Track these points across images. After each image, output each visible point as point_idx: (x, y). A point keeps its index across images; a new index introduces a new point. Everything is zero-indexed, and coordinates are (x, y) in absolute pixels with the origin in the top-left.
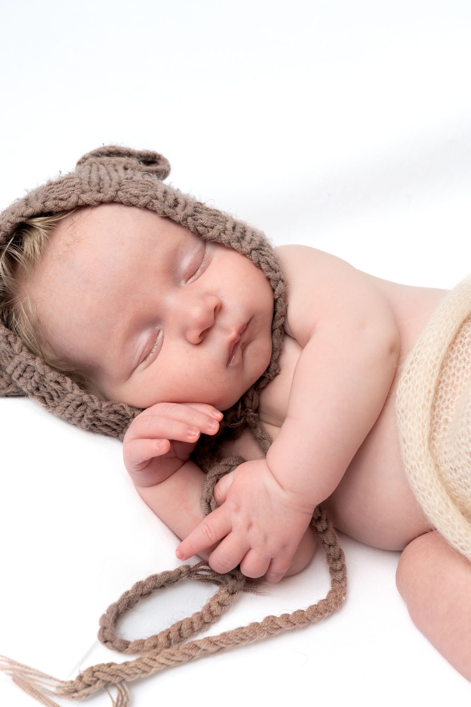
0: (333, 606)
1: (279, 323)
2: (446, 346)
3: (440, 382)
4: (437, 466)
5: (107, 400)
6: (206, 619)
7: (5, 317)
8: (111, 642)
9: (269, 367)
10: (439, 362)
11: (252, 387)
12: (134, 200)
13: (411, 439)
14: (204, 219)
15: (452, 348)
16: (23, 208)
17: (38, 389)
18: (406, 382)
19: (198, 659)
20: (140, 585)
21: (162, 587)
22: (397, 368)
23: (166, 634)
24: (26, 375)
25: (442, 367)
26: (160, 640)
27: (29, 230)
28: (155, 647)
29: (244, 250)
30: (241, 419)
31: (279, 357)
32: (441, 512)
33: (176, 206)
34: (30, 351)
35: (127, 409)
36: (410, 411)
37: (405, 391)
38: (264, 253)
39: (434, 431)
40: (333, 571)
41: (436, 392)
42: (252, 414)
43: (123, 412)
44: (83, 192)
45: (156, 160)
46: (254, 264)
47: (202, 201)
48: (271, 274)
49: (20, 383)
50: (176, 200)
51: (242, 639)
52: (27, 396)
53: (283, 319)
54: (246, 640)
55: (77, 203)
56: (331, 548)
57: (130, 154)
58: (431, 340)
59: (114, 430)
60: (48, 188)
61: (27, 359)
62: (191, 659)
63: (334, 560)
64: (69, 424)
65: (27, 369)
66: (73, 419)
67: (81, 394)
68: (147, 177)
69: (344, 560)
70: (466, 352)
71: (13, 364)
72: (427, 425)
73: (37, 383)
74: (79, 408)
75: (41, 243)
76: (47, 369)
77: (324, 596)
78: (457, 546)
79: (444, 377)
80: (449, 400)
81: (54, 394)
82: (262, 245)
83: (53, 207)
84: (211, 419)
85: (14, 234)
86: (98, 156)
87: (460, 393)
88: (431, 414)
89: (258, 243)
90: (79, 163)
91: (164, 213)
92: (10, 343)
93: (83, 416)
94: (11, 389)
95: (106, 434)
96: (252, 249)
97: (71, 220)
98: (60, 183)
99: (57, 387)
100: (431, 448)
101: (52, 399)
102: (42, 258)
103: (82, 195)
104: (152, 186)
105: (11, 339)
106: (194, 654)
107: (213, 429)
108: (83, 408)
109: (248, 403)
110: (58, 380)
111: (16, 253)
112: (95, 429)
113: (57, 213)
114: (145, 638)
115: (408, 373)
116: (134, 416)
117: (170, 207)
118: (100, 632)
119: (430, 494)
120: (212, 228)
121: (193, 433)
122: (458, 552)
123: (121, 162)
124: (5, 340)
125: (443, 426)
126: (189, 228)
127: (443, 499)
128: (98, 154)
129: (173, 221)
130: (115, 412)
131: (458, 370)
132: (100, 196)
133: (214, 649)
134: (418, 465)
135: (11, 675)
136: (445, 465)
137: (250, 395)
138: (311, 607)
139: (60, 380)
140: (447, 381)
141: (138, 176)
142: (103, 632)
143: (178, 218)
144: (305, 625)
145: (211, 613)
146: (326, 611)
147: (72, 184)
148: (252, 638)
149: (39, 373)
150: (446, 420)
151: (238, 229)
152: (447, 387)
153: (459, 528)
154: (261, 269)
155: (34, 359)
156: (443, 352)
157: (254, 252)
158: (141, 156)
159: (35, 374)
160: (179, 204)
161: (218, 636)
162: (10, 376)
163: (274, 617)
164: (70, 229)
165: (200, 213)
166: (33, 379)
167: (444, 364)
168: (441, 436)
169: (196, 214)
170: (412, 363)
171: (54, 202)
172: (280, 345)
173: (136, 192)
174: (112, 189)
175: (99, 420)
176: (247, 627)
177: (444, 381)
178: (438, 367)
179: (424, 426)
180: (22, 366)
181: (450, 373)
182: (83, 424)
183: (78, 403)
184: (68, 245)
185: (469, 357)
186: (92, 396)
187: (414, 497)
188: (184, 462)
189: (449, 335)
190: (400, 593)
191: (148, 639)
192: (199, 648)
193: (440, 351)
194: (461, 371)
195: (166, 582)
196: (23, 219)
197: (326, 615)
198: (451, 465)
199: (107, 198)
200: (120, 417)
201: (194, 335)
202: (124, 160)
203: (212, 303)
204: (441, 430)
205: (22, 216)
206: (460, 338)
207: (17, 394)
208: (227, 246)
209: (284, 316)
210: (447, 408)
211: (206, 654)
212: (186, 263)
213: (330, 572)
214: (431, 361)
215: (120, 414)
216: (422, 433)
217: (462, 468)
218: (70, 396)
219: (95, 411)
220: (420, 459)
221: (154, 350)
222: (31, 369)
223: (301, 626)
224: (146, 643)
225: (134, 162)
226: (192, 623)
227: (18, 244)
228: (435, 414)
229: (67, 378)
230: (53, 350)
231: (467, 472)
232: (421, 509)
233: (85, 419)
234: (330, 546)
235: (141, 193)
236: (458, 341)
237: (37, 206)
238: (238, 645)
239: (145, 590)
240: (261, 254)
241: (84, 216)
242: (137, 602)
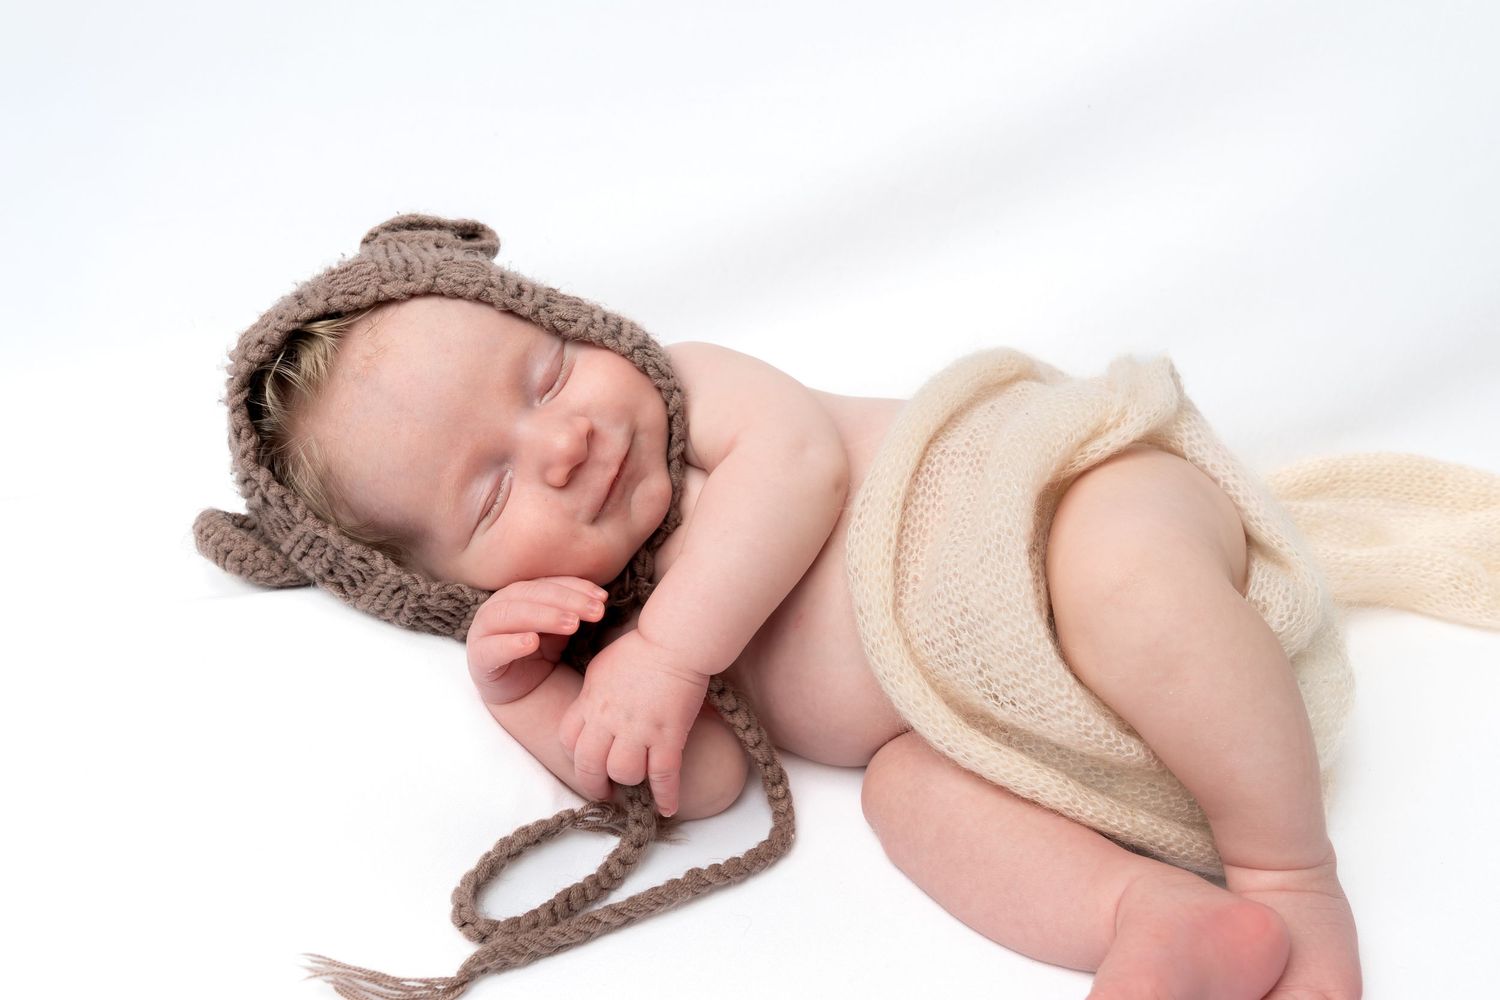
0: (779, 847)
1: (676, 451)
2: (909, 476)
3: (904, 527)
4: (907, 642)
5: (436, 580)
6: (604, 883)
7: (277, 469)
8: (473, 924)
9: (667, 516)
10: (899, 500)
11: (643, 546)
12: (459, 289)
13: (870, 608)
14: (562, 310)
15: (917, 479)
16: (297, 310)
17: (331, 572)
18: (858, 529)
19: (598, 937)
20: (505, 843)
21: (537, 842)
22: (842, 512)
23: (549, 907)
24: (312, 552)
25: (905, 507)
26: (542, 916)
27: (306, 339)
28: (536, 925)
29: (623, 349)
30: (629, 592)
31: (679, 500)
32: (917, 703)
33: (520, 295)
34: (318, 517)
35: (468, 592)
36: (866, 568)
37: (857, 543)
38: (650, 352)
39: (901, 594)
40: (773, 800)
41: (900, 540)
42: (646, 584)
43: (460, 596)
44: (384, 282)
45: (477, 233)
46: (638, 369)
47: (555, 287)
48: (662, 382)
49: (303, 566)
50: (519, 286)
51: (658, 904)
52: (315, 584)
53: (682, 445)
54: (663, 904)
55: (377, 297)
56: (769, 768)
57: (440, 226)
58: (887, 470)
59: (448, 624)
60: (329, 279)
61: (315, 529)
62: (588, 937)
63: (774, 784)
64: (380, 620)
65: (316, 543)
66: (387, 612)
67: (399, 574)
68: (471, 258)
69: (787, 783)
70: (936, 483)
71: (293, 537)
72: (890, 585)
73: (330, 562)
74: (397, 594)
75: (326, 355)
76: (346, 541)
77: (764, 835)
78: (942, 748)
79: (909, 520)
80: (917, 551)
81: (356, 576)
82: (646, 342)
83: (342, 304)
84: (592, 601)
85: (285, 348)
86: (394, 230)
87: (932, 540)
88: (895, 570)
89: (641, 338)
90: (366, 242)
91: (505, 305)
92: (286, 507)
93: (402, 606)
94: (289, 576)
95: (435, 632)
96: (634, 348)
97: (368, 322)
98: (347, 270)
99: (361, 566)
100: (897, 617)
101: (353, 584)
102: (330, 376)
103: (383, 286)
104: (482, 268)
105: (289, 501)
106: (592, 930)
107: (596, 613)
108: (402, 593)
109: (639, 569)
110: (363, 556)
111: (291, 373)
112: (420, 625)
113: (347, 313)
114: (520, 915)
115: (860, 517)
116: (477, 602)
117: (513, 297)
118: (454, 912)
119: (900, 680)
120: (575, 321)
121: (570, 621)
122: (944, 756)
123: (430, 238)
124: (279, 502)
125: (912, 586)
126: (542, 324)
127: (919, 685)
128: (394, 227)
129: (520, 317)
130: (450, 597)
131: (927, 510)
132: (410, 286)
133: (621, 920)
134: (882, 642)
135: (332, 982)
136: (918, 639)
137: (641, 557)
138: (749, 853)
139: (366, 555)
140: (913, 525)
141: (459, 256)
142: (460, 911)
143: (525, 311)
144: (742, 877)
145: (610, 875)
146: (770, 856)
147: (365, 271)
148: (671, 901)
149: (333, 547)
150: (916, 579)
151: (611, 321)
152: (913, 533)
153: (943, 722)
154: (647, 375)
155: (326, 527)
156: (905, 485)
157: (636, 352)
158: (457, 227)
159: (328, 549)
160: (523, 291)
161: (623, 903)
162: (287, 556)
163: (699, 870)
164: (368, 335)
165: (555, 302)
166: (324, 557)
167: (908, 502)
168: (910, 601)
169: (550, 304)
170: (863, 503)
171: (343, 297)
172: (680, 482)
173: (461, 277)
174: (426, 275)
175: (425, 610)
176: (664, 887)
177: (909, 526)
178: (899, 506)
179: (886, 588)
180: (308, 539)
181: (916, 514)
182: (402, 619)
183: (395, 587)
184: (367, 358)
185: (939, 490)
186: (415, 575)
187: (880, 686)
188: (555, 665)
189: (911, 462)
190: (869, 822)
191: (525, 915)
192: (599, 921)
193: (900, 484)
194: (931, 510)
195: (543, 835)
196: (298, 325)
197: (771, 861)
198: (926, 637)
199: (421, 288)
200: (457, 604)
201: (558, 474)
202: (434, 233)
203: (582, 425)
204: (910, 591)
205: (296, 321)
206: (927, 465)
207: (297, 583)
208: (597, 344)
209: (683, 440)
210: (916, 561)
211: (609, 928)
212: (539, 372)
213: (770, 802)
214: (890, 499)
215: (457, 600)
216: (884, 597)
217: (942, 640)
218: (382, 578)
219: (420, 597)
220: (884, 633)
221: (498, 500)
222: (321, 542)
223: (737, 879)
224: (522, 922)
225: (448, 236)
226: (584, 889)
227: (291, 361)
228: (899, 570)
229: (376, 553)
230: (353, 512)
231: (948, 645)
232: (889, 701)
233: (406, 610)
234: (766, 765)
235: (470, 279)
236: (923, 469)
237: (318, 305)
238: (652, 913)
239: (514, 848)
240: (646, 354)
241: (389, 315)
242: (503, 866)
